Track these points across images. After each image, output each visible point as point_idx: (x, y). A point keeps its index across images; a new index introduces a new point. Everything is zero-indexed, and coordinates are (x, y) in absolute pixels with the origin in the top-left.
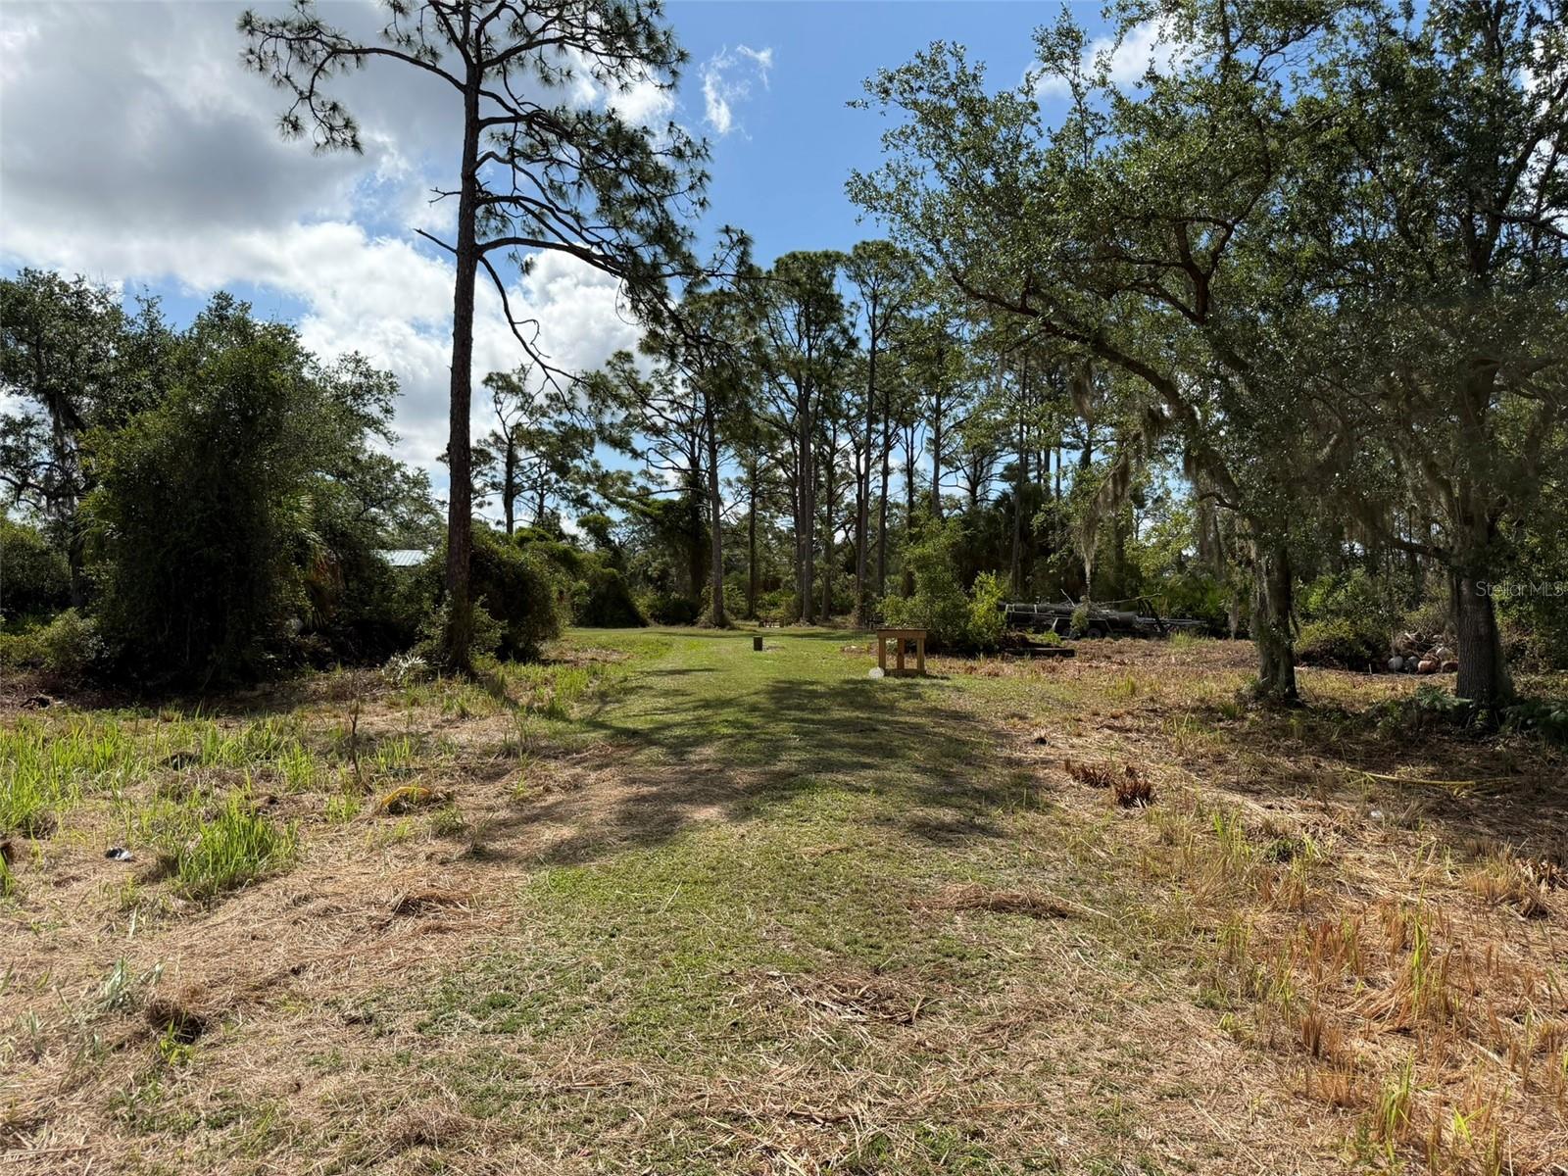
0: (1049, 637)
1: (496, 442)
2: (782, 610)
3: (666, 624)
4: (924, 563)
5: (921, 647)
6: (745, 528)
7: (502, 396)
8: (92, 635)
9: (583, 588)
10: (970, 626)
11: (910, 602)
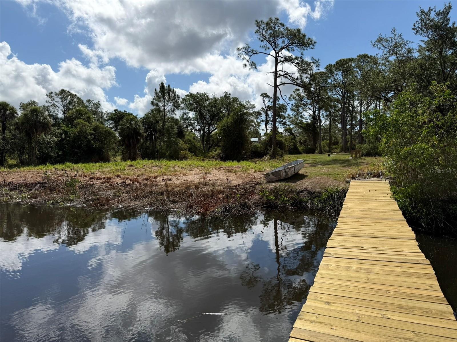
1: (263, 110)
2: (338, 150)
3: (307, 154)
6: (328, 128)
7: (265, 98)
8: (221, 153)
9: (292, 145)
10: (378, 151)
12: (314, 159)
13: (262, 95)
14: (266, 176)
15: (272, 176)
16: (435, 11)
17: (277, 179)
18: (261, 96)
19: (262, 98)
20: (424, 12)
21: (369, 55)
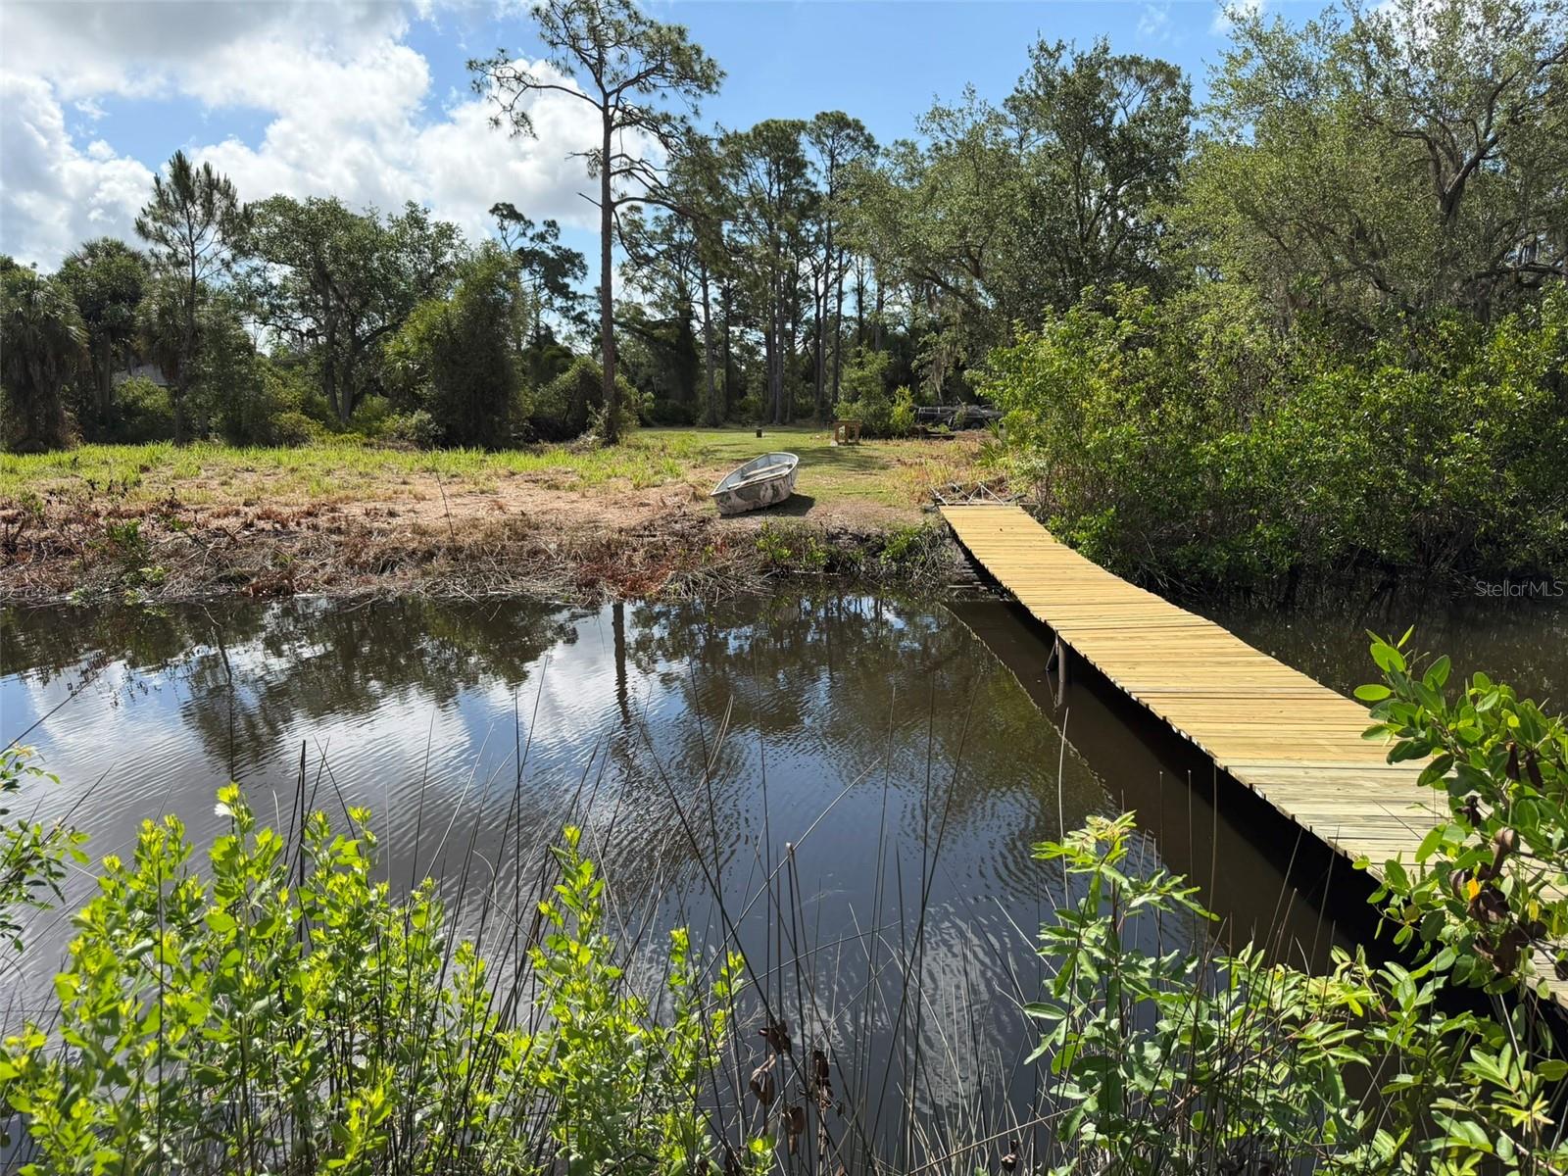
0: (943, 429)
4: (862, 381)
5: (857, 434)
7: (506, 224)
8: (429, 423)
10: (891, 421)
11: (855, 406)
12: (738, 448)
13: (495, 210)
14: (723, 497)
15: (735, 500)
16: (1072, 53)
17: (751, 508)
18: (493, 212)
19: (496, 219)
20: (1046, 50)
21: (850, 118)
